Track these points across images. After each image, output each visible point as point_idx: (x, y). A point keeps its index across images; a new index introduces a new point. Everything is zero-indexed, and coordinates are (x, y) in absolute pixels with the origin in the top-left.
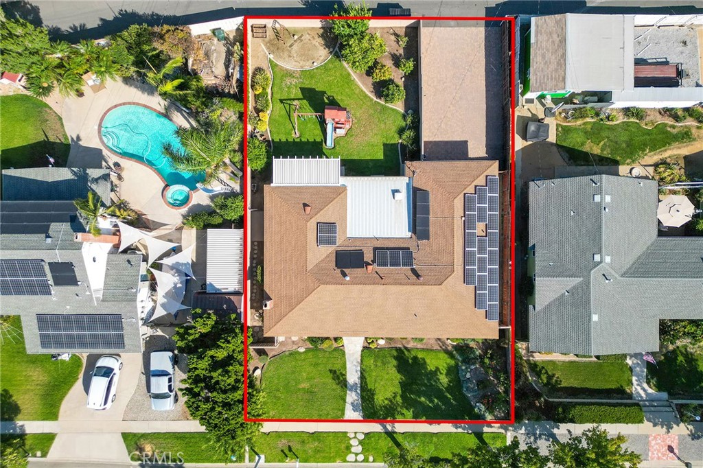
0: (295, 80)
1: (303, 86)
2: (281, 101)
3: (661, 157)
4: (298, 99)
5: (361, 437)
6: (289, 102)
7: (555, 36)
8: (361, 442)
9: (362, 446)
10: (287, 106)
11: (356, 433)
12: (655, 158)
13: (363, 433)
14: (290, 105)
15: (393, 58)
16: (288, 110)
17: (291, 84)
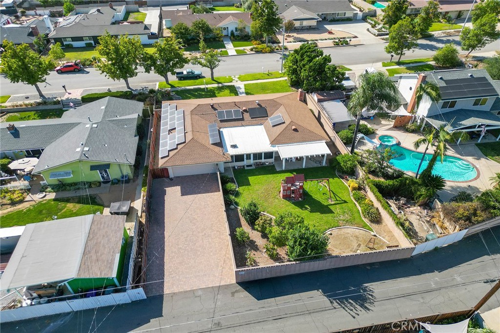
0: (341, 218)
1: (332, 215)
2: (345, 202)
3: (15, 208)
4: (331, 205)
6: (339, 202)
7: (94, 257)
10: (338, 199)
12: (20, 207)
14: (337, 200)
15: (257, 247)
16: (336, 197)
17: (344, 216)
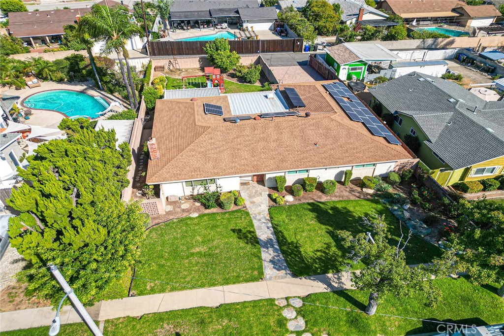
5: (298, 303)
8: (300, 312)
9: (304, 317)
11: (287, 299)
13: (299, 297)
